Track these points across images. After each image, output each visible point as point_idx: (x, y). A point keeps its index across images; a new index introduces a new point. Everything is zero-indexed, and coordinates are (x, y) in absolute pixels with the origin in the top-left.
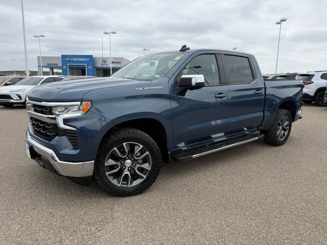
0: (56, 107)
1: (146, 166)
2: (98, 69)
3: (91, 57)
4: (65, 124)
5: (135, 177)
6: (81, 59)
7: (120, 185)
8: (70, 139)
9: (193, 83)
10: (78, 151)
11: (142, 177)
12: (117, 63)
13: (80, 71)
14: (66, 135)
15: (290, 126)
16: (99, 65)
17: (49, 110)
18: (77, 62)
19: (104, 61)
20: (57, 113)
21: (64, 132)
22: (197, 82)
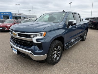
0: (32, 35)
2: (13, 17)
3: (11, 13)
4: (36, 41)
6: (7, 14)
8: (38, 47)
9: (73, 23)
10: (42, 51)
11: (59, 56)
12: (20, 15)
13: (7, 18)
14: (37, 45)
15: (86, 35)
16: (14, 15)
17: (29, 36)
19: (16, 14)
20: (32, 37)
21: (36, 44)
22: (75, 23)
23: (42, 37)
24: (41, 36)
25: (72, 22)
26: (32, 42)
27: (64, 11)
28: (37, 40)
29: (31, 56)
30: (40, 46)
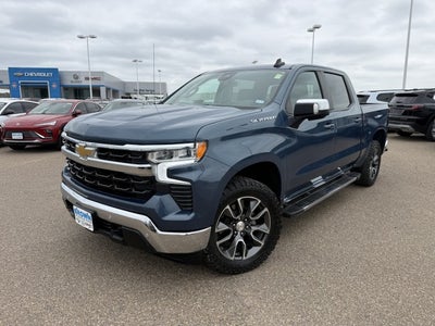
0: (153, 151)
1: (264, 228)
2: (66, 88)
3: (55, 70)
5: (250, 243)
6: (40, 74)
7: (232, 258)
8: (176, 199)
9: (316, 110)
10: (193, 215)
11: (258, 245)
12: (95, 79)
13: (38, 92)
14: (170, 193)
15: (379, 160)
16: (69, 82)
17: (142, 157)
18: (34, 78)
19: (76, 77)
20: (154, 160)
21: (167, 188)
23: (192, 161)
24: (189, 155)
25: (311, 105)
26: (153, 179)
27: (279, 64)
28: (171, 173)
29: (146, 235)
30: (185, 196)
